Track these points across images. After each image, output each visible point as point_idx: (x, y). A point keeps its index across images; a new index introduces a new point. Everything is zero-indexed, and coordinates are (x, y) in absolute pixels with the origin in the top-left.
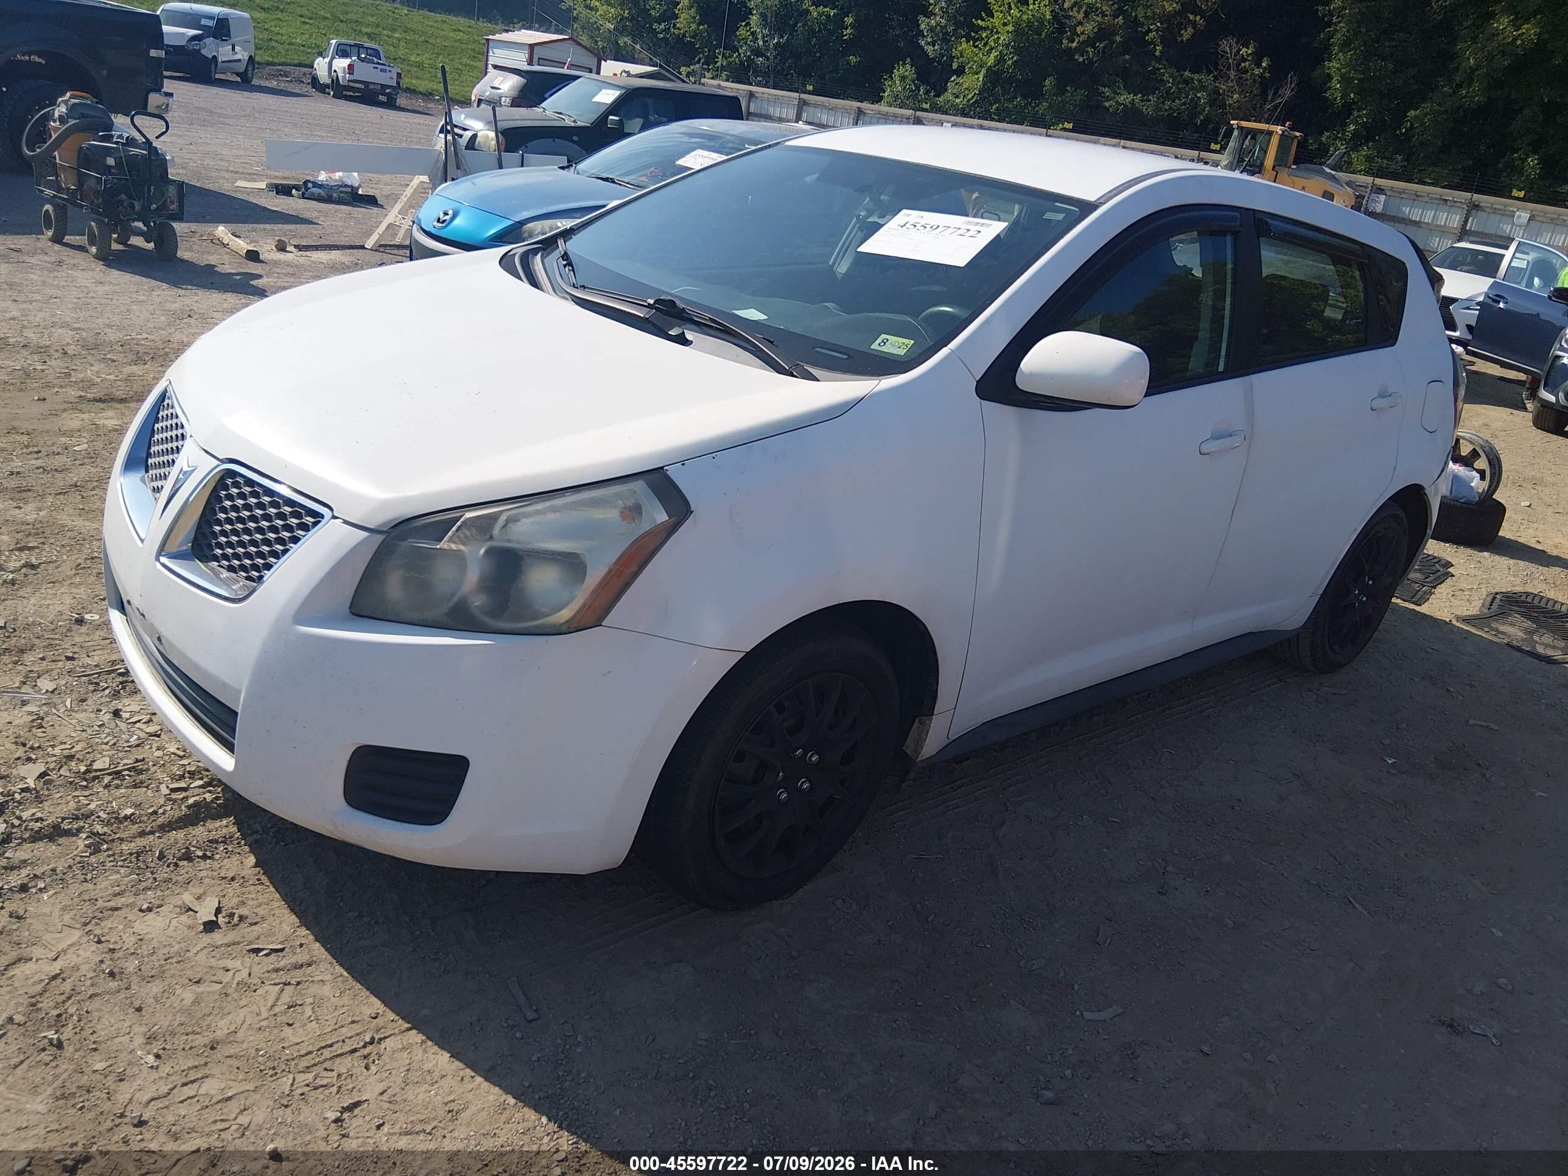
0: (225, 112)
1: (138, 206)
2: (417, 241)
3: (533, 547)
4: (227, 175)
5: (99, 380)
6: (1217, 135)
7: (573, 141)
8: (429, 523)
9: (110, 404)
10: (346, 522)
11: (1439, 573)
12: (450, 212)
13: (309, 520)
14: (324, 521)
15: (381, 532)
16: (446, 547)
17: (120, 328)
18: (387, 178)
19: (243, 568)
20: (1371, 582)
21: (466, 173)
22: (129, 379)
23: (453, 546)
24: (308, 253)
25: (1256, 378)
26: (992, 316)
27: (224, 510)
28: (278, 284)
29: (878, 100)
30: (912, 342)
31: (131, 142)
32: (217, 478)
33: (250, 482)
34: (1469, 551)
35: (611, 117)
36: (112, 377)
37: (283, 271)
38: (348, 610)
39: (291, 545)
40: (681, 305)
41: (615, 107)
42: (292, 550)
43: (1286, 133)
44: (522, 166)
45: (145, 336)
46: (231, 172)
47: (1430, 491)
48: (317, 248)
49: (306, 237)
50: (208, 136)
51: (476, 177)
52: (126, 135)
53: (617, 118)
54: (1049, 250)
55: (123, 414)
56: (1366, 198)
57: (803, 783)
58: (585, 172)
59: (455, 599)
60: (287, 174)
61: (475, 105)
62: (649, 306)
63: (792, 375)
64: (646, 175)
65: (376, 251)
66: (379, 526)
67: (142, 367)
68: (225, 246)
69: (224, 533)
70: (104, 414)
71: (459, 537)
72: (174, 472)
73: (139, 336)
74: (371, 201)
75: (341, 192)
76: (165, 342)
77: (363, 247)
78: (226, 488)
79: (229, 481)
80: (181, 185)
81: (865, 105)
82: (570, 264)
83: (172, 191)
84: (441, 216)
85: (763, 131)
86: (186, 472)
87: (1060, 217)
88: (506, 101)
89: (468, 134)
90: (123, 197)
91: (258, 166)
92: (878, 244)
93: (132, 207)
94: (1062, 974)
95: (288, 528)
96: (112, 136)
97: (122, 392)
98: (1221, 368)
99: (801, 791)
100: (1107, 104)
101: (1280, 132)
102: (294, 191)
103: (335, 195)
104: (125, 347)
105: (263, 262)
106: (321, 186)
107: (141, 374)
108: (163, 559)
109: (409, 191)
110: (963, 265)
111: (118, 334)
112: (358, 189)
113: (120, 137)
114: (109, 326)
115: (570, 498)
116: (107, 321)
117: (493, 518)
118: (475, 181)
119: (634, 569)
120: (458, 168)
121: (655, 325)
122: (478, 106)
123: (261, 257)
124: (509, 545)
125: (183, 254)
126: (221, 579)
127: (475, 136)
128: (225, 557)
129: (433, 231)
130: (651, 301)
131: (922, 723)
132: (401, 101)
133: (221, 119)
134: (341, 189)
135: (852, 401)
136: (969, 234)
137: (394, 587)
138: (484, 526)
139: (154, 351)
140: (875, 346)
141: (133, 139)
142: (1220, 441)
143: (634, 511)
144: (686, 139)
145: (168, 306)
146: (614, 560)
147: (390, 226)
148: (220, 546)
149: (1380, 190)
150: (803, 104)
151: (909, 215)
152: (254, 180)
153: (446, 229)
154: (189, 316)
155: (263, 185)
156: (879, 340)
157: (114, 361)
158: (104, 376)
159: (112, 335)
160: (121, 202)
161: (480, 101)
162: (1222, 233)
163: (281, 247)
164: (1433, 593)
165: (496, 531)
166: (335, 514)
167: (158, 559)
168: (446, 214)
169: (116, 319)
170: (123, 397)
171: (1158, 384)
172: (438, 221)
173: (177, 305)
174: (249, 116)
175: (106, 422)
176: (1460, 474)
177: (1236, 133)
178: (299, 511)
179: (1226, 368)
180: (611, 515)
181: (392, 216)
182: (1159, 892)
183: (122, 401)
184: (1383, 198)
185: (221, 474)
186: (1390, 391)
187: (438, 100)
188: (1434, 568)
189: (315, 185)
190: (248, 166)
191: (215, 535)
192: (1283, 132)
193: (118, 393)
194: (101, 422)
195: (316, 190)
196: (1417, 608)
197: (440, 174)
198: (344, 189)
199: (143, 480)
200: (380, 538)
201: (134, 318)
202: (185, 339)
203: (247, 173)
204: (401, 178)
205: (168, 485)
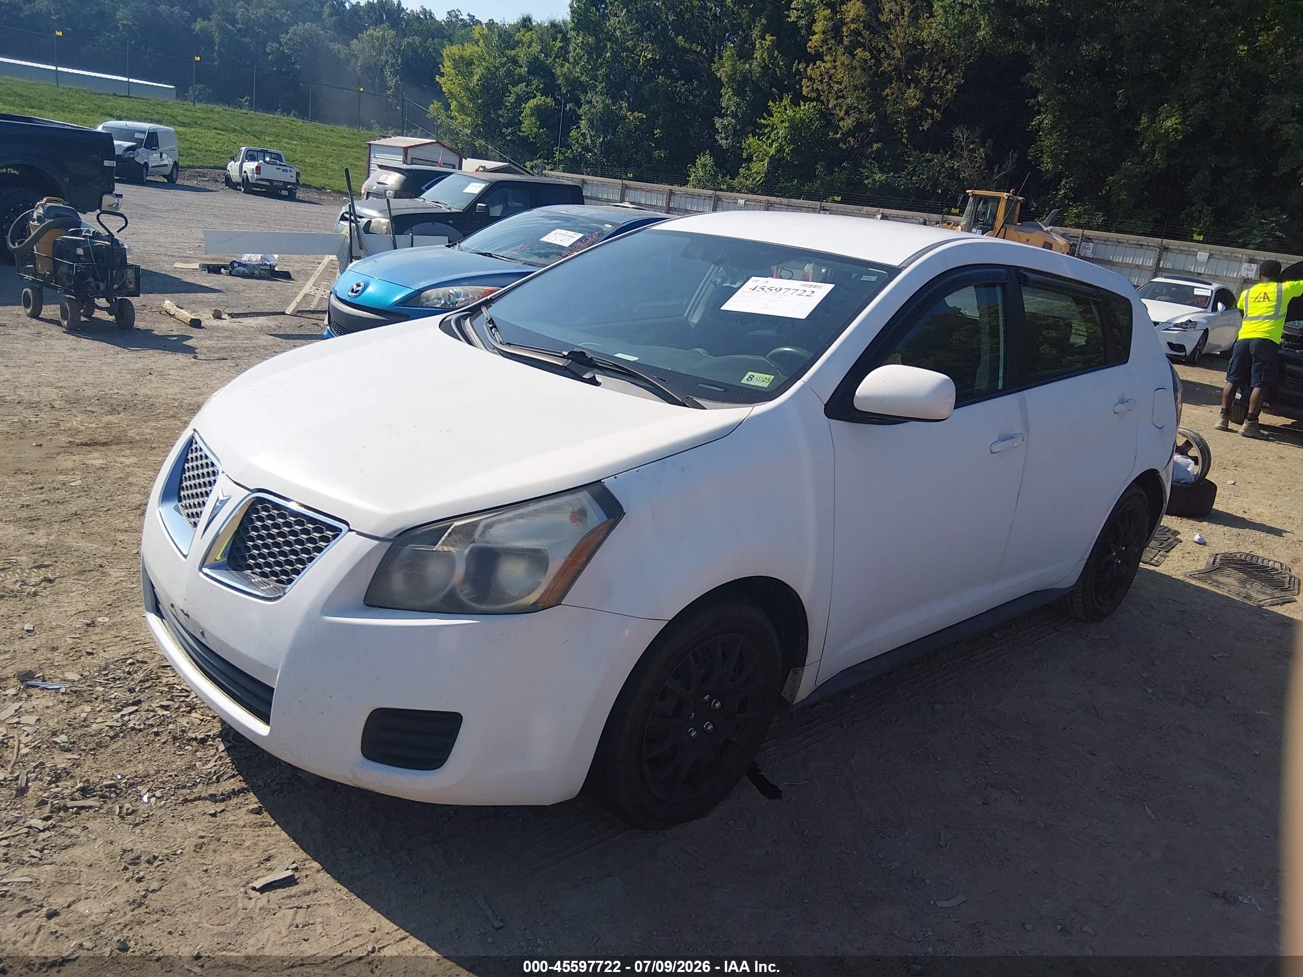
0: (158, 208)
1: (102, 287)
2: (334, 308)
3: (508, 546)
4: (167, 258)
5: (83, 428)
6: (956, 202)
7: (449, 224)
8: (425, 532)
9: (95, 447)
10: (359, 533)
11: (1170, 540)
12: (362, 284)
13: (329, 533)
14: (342, 534)
15: (388, 540)
16: (440, 549)
17: (94, 386)
18: (295, 257)
19: (274, 573)
20: (1124, 548)
21: (369, 254)
22: (108, 426)
23: (446, 549)
24: (239, 320)
25: (1027, 393)
26: (832, 355)
27: (256, 529)
28: (219, 345)
29: (685, 183)
30: (773, 377)
31: (96, 235)
32: (249, 504)
33: (277, 507)
34: (1191, 522)
35: (479, 204)
36: (93, 425)
37: (221, 335)
38: (362, 602)
39: (315, 554)
40: (589, 355)
41: (481, 197)
42: (317, 558)
43: (1011, 198)
44: (412, 246)
45: (116, 391)
46: (169, 256)
47: (1163, 475)
48: (246, 315)
49: (236, 307)
50: (146, 227)
51: (378, 257)
52: (92, 230)
53: (484, 205)
54: (868, 304)
55: (106, 455)
56: (1078, 247)
57: (708, 725)
58: (467, 249)
59: (448, 589)
60: (214, 256)
61: (365, 197)
62: (564, 357)
63: (684, 405)
64: (517, 250)
65: (295, 316)
66: (388, 535)
67: (116, 416)
68: (173, 316)
69: (256, 547)
70: (91, 456)
71: (450, 542)
72: (211, 502)
73: (111, 392)
74: (286, 276)
75: (262, 270)
76: (133, 395)
77: (284, 313)
78: (257, 512)
79: (259, 507)
80: (137, 269)
81: (675, 188)
82: (495, 326)
83: (130, 273)
84: (355, 287)
85: (608, 213)
86: (222, 501)
87: (874, 279)
88: (390, 193)
89: (365, 220)
90: (91, 279)
91: (190, 251)
92: (738, 303)
93: (98, 287)
94: (915, 872)
95: (312, 540)
96: (81, 231)
97: (103, 437)
98: (1000, 387)
99: (706, 731)
100: (866, 182)
101: (1006, 198)
102: (222, 270)
103: (256, 272)
104: (101, 401)
105: (203, 328)
106: (245, 265)
107: (116, 422)
108: (205, 570)
109: (321, 267)
110: (804, 318)
111: (94, 390)
112: (275, 266)
113: (88, 231)
114: (86, 384)
115: (533, 507)
116: (84, 380)
117: (475, 525)
118: (377, 260)
119: (584, 559)
120: (361, 248)
121: (571, 371)
122: (367, 199)
123: (203, 325)
124: (489, 545)
125: (139, 324)
126: (252, 583)
127: (370, 222)
128: (258, 566)
129: (348, 299)
130: (566, 353)
131: (795, 673)
132: (300, 194)
133: (155, 213)
134: (262, 267)
135: (735, 424)
136: (806, 294)
137: (398, 582)
138: (467, 532)
139: (125, 403)
140: (744, 381)
141: (98, 233)
142: (1005, 442)
143: (580, 515)
144: (547, 221)
145: (131, 366)
146: (569, 553)
147: (306, 296)
148: (253, 557)
149: (1088, 239)
150: (625, 188)
151: (757, 281)
152: (188, 262)
153: (358, 298)
154: (150, 374)
155: (196, 266)
156: (747, 377)
157: (94, 412)
158: (87, 425)
159: (89, 392)
160: (89, 284)
161: (368, 194)
162: (994, 285)
163: (218, 316)
164: (1168, 556)
165: (477, 535)
166: (351, 528)
167: (200, 570)
168: (358, 285)
169: (90, 379)
170: (105, 441)
171: (962, 400)
172: (352, 291)
173: (139, 365)
174: (178, 210)
175: (93, 462)
176: (1178, 461)
177: (971, 199)
178: (320, 526)
179: (1004, 385)
180: (564, 518)
181: (308, 288)
182: (984, 803)
183: (105, 444)
184: (1091, 245)
185: (252, 501)
186: (1127, 398)
187: (330, 193)
188: (1165, 536)
189: (240, 264)
190: (182, 250)
191: (248, 549)
192: (1009, 197)
193: (100, 438)
194: (89, 462)
195: (241, 269)
196: (1156, 569)
197: (346, 252)
198: (264, 267)
199: (177, 509)
200: (388, 544)
201: (106, 377)
202: (149, 393)
203: (183, 257)
204: (311, 258)
205: (207, 511)
